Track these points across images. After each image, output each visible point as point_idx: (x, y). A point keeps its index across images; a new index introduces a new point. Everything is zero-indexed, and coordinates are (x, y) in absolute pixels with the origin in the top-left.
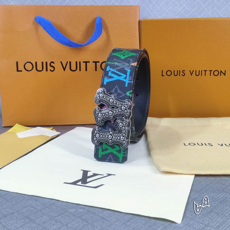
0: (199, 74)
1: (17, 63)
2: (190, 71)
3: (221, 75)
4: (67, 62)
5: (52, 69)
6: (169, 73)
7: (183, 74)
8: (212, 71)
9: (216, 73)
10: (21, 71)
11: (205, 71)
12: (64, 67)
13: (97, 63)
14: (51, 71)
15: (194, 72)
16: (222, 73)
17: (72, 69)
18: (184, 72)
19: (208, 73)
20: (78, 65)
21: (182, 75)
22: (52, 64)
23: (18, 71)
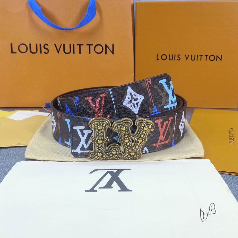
0: (194, 58)
1: (11, 45)
2: (185, 55)
3: (217, 60)
4: (61, 44)
5: (46, 51)
6: (164, 57)
7: (179, 59)
8: (208, 55)
9: (212, 58)
10: (16, 53)
11: (201, 55)
12: (58, 49)
13: (91, 46)
14: (45, 53)
15: (190, 57)
16: (218, 58)
17: (66, 51)
18: (179, 56)
19: (204, 57)
20: (72, 48)
21: (177, 59)
22: (46, 46)
23: (12, 52)
